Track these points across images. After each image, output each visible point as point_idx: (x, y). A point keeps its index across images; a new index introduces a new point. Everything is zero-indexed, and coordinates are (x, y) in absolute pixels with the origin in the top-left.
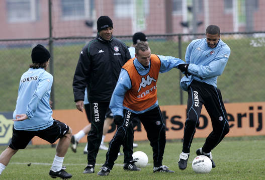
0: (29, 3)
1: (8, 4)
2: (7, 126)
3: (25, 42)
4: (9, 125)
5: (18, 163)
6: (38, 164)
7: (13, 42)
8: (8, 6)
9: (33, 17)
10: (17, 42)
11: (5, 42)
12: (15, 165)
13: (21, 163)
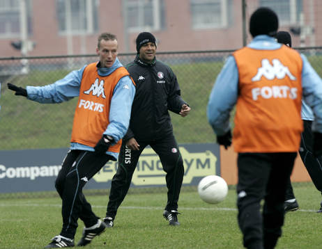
0: (219, 4)
1: (193, 5)
2: (189, 161)
3: (212, 54)
4: (192, 160)
5: (204, 209)
6: (229, 209)
7: (197, 55)
8: (192, 9)
9: (224, 22)
10: (202, 55)
11: (187, 55)
12: (199, 211)
13: (207, 209)
